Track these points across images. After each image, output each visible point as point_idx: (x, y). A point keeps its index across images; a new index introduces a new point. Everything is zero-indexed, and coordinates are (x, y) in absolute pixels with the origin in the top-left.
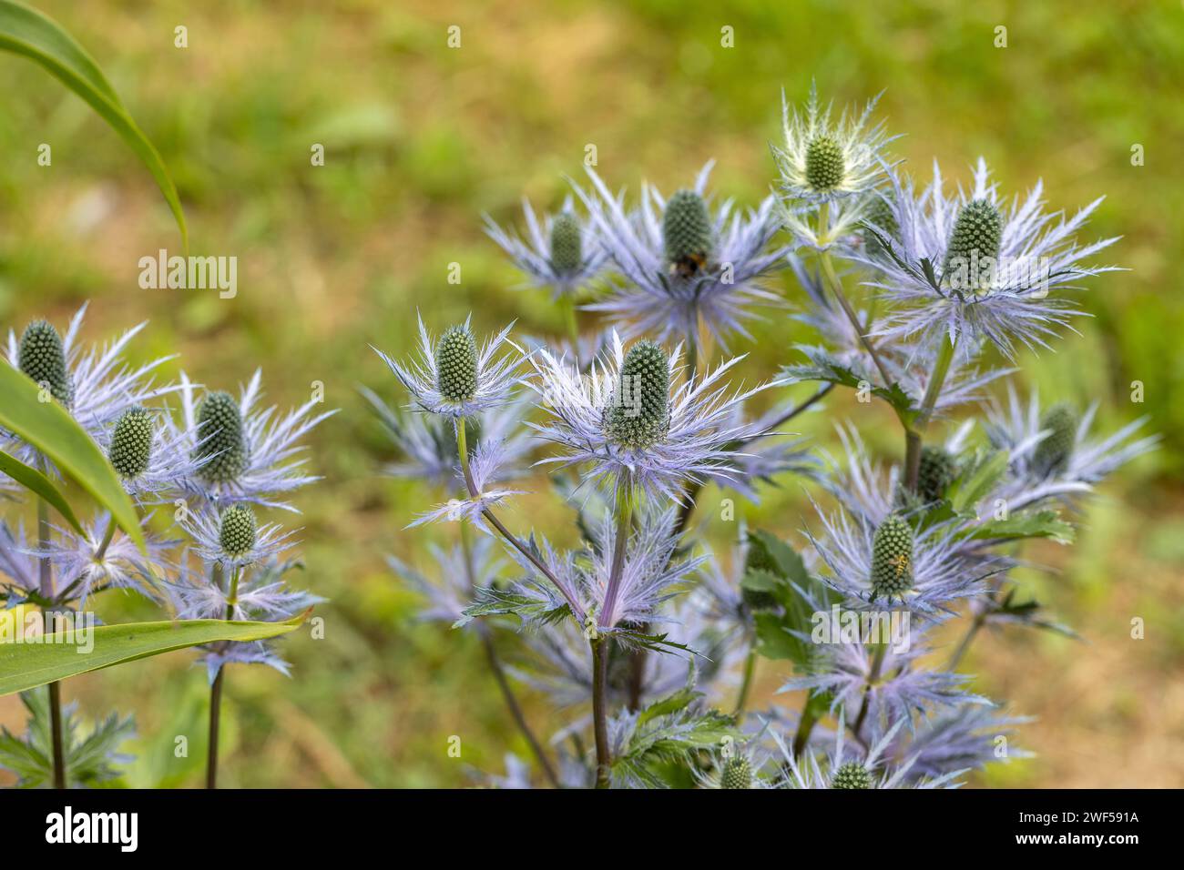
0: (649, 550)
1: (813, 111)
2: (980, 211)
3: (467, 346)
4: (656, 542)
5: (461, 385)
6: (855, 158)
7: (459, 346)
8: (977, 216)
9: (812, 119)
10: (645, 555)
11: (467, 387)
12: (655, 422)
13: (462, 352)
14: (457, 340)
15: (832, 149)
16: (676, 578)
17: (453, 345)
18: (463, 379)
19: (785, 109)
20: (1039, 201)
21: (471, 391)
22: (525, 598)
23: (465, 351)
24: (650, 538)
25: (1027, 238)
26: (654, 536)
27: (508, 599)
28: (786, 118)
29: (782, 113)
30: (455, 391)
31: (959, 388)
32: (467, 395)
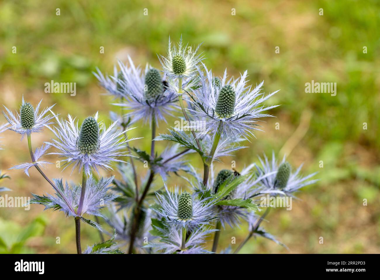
0: (100, 190)
1: (181, 46)
2: (226, 89)
3: (29, 110)
4: (103, 188)
5: (27, 123)
6: (192, 64)
7: (26, 109)
8: (226, 90)
9: (180, 49)
10: (99, 192)
11: (29, 124)
12: (92, 146)
13: (27, 112)
14: (26, 107)
15: (180, 60)
16: (106, 202)
17: (25, 109)
18: (28, 121)
19: (170, 44)
20: (260, 88)
21: (31, 126)
22: (50, 200)
23: (28, 111)
24: (102, 186)
25: (251, 101)
26: (103, 185)
27: (43, 199)
28: (170, 47)
29: (168, 45)
30: (25, 125)
31: (226, 151)
32: (29, 127)
